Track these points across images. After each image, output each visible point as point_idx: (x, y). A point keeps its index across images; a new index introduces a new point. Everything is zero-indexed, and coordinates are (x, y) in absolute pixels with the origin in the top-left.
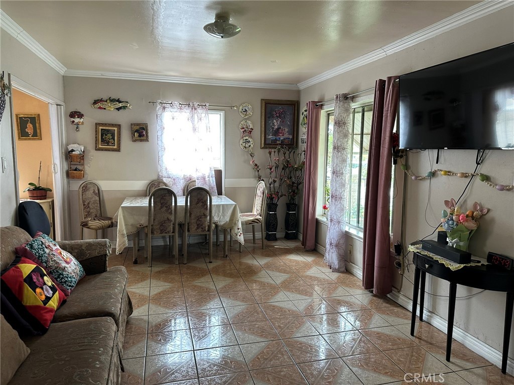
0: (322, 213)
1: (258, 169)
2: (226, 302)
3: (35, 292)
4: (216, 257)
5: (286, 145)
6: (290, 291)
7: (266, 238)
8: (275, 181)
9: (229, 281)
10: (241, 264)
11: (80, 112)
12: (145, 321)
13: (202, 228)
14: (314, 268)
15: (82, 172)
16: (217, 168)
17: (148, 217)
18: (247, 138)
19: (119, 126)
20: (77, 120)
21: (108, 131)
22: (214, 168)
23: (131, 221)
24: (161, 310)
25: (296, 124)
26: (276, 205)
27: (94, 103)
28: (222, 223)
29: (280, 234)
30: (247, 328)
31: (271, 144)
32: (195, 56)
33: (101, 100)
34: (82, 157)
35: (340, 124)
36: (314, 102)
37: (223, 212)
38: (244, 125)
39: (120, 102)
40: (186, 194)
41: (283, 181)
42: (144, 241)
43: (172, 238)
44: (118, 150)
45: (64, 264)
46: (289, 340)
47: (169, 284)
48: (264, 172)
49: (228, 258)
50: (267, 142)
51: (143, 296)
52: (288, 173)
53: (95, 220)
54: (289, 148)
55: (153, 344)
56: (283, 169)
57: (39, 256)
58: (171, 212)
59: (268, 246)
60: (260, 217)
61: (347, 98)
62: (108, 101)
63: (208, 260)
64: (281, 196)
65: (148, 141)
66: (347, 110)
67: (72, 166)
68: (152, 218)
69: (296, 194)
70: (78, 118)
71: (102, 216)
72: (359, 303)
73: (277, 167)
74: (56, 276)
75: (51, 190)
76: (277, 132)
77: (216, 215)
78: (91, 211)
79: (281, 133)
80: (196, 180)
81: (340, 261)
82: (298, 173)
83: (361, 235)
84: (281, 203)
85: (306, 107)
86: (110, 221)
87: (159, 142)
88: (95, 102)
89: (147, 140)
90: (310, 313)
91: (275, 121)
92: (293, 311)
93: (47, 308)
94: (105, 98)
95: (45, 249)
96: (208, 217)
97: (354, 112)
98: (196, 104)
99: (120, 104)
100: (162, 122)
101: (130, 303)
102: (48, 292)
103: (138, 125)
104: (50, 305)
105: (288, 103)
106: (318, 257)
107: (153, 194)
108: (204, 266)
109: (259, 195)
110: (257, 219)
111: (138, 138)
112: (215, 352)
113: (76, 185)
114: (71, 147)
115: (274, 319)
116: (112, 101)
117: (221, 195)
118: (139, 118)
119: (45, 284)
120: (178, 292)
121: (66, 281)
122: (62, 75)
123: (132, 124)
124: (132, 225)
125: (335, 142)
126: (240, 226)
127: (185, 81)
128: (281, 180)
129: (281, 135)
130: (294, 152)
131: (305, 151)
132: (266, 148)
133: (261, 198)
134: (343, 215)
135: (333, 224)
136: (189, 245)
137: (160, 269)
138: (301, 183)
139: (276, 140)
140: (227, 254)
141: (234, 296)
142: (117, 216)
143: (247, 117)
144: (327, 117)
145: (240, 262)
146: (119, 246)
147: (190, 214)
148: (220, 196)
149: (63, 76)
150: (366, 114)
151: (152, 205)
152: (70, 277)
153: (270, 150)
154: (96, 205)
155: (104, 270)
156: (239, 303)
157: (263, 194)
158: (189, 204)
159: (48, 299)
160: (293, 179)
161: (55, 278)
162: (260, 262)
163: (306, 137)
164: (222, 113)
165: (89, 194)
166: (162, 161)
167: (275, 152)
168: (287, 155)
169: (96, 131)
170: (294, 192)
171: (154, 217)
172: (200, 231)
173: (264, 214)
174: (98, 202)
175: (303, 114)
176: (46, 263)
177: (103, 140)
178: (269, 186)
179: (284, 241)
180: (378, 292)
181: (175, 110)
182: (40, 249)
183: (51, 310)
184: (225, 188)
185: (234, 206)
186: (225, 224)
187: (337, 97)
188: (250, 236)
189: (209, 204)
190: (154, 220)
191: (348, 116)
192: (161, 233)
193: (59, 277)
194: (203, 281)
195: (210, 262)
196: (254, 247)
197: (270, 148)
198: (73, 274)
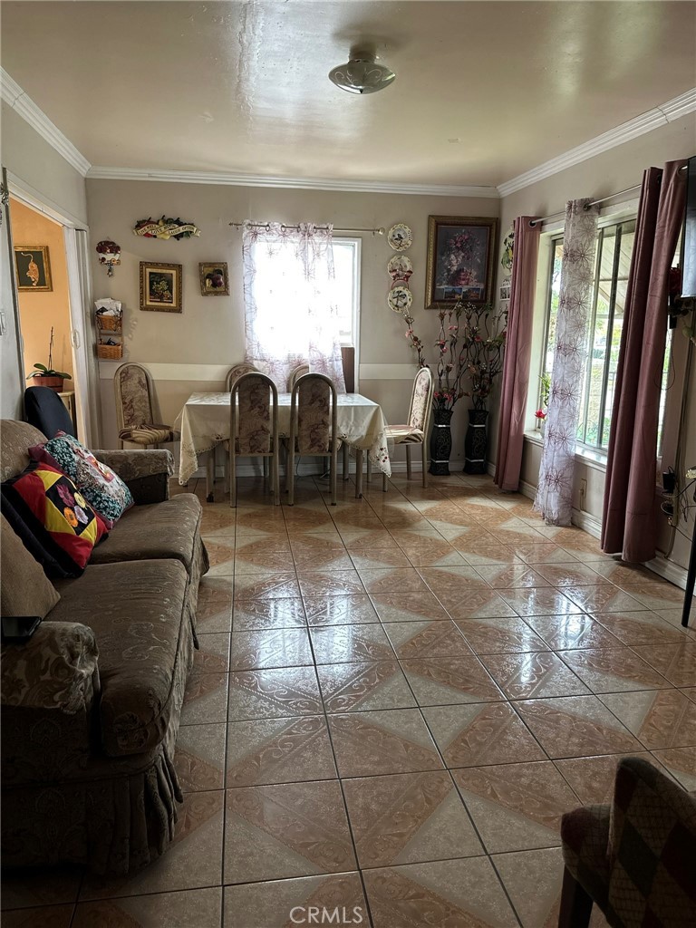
0: (533, 427)
1: (419, 347)
2: (359, 563)
3: (63, 513)
4: (342, 498)
5: (471, 302)
6: (469, 552)
7: (429, 472)
8: (449, 369)
9: (364, 533)
10: (385, 508)
11: (113, 243)
12: (229, 583)
13: (320, 446)
14: (514, 519)
15: (120, 347)
16: (347, 344)
17: (229, 425)
18: (401, 288)
19: (179, 268)
20: (109, 257)
21: (161, 275)
22: (342, 344)
23: (202, 430)
24: (254, 569)
25: (492, 262)
26: (450, 412)
27: (137, 226)
28: (354, 439)
29: (455, 464)
30: (394, 601)
31: (444, 301)
32: (311, 134)
33: (149, 222)
34: (119, 321)
35: (574, 256)
36: (526, 218)
37: (355, 420)
38: (397, 264)
39: (180, 224)
40: (292, 389)
41: (463, 369)
42: (223, 469)
43: (268, 462)
44: (178, 310)
45: (102, 481)
46: (466, 621)
47: (265, 533)
48: (430, 351)
49: (363, 499)
50: (437, 298)
51: (224, 548)
52: (473, 353)
53: (142, 428)
54: (478, 308)
55: (242, 615)
56: (465, 346)
57: (64, 465)
58: (268, 416)
59: (433, 484)
60: (420, 432)
61: (589, 208)
62: (161, 223)
63: (329, 502)
64: (460, 396)
65: (228, 295)
66: (589, 231)
67: (102, 337)
68: (237, 425)
69: (488, 392)
70: (111, 252)
71: (153, 422)
72: (593, 574)
73: (453, 343)
74: (91, 499)
75: (70, 378)
76: (455, 278)
77: (344, 424)
78: (136, 414)
79: (464, 280)
80: (310, 366)
81: (562, 507)
82: (493, 354)
83: (604, 461)
84: (459, 409)
85: (512, 228)
86: (167, 431)
87: (247, 296)
88: (139, 225)
89: (226, 293)
90: (504, 585)
91: (453, 257)
92: (474, 581)
93: (80, 540)
94: (155, 217)
95: (73, 455)
96: (330, 428)
97: (602, 236)
98: (311, 226)
99: (181, 228)
100: (251, 259)
101: (204, 554)
102: (81, 516)
103: (211, 265)
104: (85, 535)
105: (480, 222)
106: (524, 503)
107: (238, 384)
108: (322, 510)
109: (420, 392)
110: (414, 435)
111: (212, 290)
112: (342, 631)
113: (110, 370)
114: (101, 304)
115: (441, 590)
116: (168, 222)
117: (353, 392)
118: (212, 253)
119: (76, 504)
120: (281, 544)
121: (106, 507)
122: (84, 175)
123: (200, 265)
124: (204, 437)
125: (564, 291)
126: (385, 445)
127: (292, 184)
128: (461, 366)
129: (463, 282)
130: (487, 316)
131: (507, 313)
132: (435, 308)
133: (423, 399)
134: (572, 426)
135: (552, 442)
136: (298, 478)
137: (251, 511)
138: (497, 372)
139: (454, 292)
140: (361, 492)
141: (372, 555)
142: (180, 419)
143: (401, 249)
144: (551, 248)
145: (384, 506)
146: (184, 470)
147: (300, 421)
148: (351, 395)
149: (86, 179)
150: (623, 237)
151: (237, 404)
152: (112, 502)
153: (443, 311)
154: (144, 404)
155: (164, 499)
156: (382, 565)
157: (428, 391)
158: (297, 404)
159: (82, 526)
160: (483, 366)
161: (89, 501)
162: (419, 507)
163: (510, 286)
164: (356, 243)
165: (133, 384)
166: (252, 331)
167: (450, 315)
168: (473, 321)
169: (141, 276)
170: (483, 389)
171: (240, 424)
172: (315, 452)
173: (427, 425)
174: (147, 400)
175: (505, 243)
176: (74, 476)
177: (152, 293)
178: (438, 376)
179: (462, 477)
180: (629, 556)
181: (275, 237)
182: (66, 454)
183: (87, 544)
184: (359, 380)
185: (374, 409)
186: (358, 441)
187: (570, 207)
188: (402, 466)
189: (331, 404)
190: (240, 428)
191: (591, 240)
192: (251, 452)
193: (95, 500)
194: (322, 531)
195: (333, 504)
196: (408, 484)
197: (442, 308)
198: (116, 498)
